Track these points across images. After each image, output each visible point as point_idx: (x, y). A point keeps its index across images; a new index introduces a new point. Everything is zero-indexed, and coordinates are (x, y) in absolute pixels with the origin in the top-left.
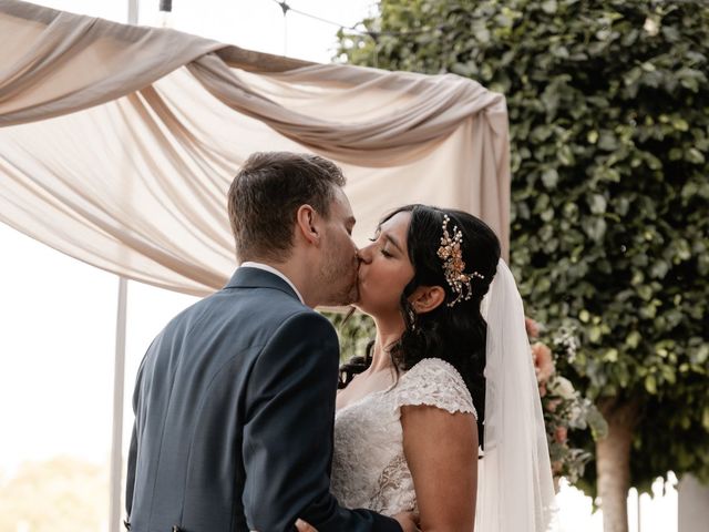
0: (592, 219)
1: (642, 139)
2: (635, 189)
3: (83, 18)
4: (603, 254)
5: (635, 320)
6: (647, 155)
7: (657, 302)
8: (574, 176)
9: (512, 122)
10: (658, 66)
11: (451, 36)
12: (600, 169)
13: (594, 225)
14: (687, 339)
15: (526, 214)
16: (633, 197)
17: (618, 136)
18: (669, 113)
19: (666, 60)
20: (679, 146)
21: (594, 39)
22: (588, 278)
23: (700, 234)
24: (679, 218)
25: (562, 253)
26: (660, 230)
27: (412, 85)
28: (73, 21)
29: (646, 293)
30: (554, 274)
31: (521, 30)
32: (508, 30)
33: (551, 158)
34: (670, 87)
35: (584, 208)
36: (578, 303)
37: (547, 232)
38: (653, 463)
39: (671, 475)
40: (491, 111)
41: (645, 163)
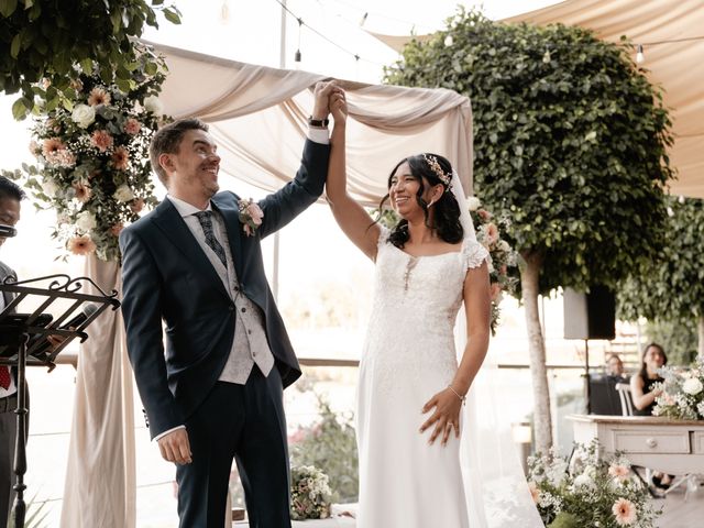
0: (516, 158)
1: (541, 117)
2: (538, 142)
3: (258, 66)
4: (522, 176)
5: (539, 209)
6: (543, 125)
7: (551, 200)
8: (506, 137)
9: (474, 110)
10: (547, 80)
11: (441, 68)
12: (519, 133)
13: (517, 162)
14: (567, 218)
15: (482, 157)
16: (537, 146)
17: (528, 116)
18: (554, 104)
19: (552, 77)
20: (560, 120)
21: (514, 68)
22: (513, 188)
23: (572, 165)
24: (561, 156)
25: (500, 176)
26: (551, 163)
27: (421, 95)
28: (251, 68)
29: (545, 195)
30: (497, 186)
31: (477, 65)
32: (470, 66)
33: (495, 128)
34: (554, 91)
35: (511, 153)
36: (510, 201)
37: (493, 165)
38: (550, 281)
39: (560, 288)
40: (463, 106)
41: (542, 129)
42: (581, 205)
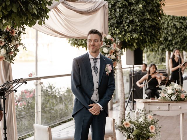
0: (117, 13)
2: (124, 7)
4: (118, 19)
5: (124, 29)
6: (126, 2)
7: (127, 27)
13: (117, 14)
14: (132, 32)
22: (116, 23)
23: (134, 15)
24: (130, 12)
25: (112, 18)
26: (128, 14)
27: (94, 2)
29: (125, 25)
35: (115, 11)
36: (114, 27)
38: (123, 47)
40: (106, 5)
41: (125, 4)
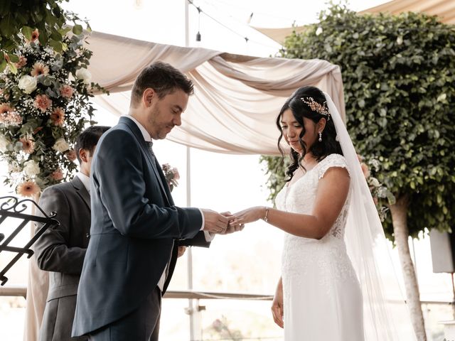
0: (381, 119)
1: (399, 85)
2: (398, 105)
3: (165, 45)
4: (387, 133)
5: (403, 159)
6: (402, 91)
7: (412, 151)
8: (372, 102)
9: (344, 82)
10: (403, 55)
11: (316, 52)
12: (383, 98)
13: (382, 121)
14: (427, 165)
15: (353, 119)
16: (398, 108)
17: (389, 85)
18: (409, 74)
19: (406, 53)
20: (415, 87)
21: (375, 47)
22: (381, 143)
23: (428, 122)
24: (418, 116)
25: (369, 134)
26: (410, 121)
28: (161, 47)
30: (367, 142)
31: (345, 46)
32: (339, 47)
33: (362, 95)
34: (409, 63)
35: (377, 115)
36: (379, 153)
37: (362, 126)
38: (417, 224)
39: (426, 229)
40: (334, 72)
41: (401, 94)
42: (438, 154)
